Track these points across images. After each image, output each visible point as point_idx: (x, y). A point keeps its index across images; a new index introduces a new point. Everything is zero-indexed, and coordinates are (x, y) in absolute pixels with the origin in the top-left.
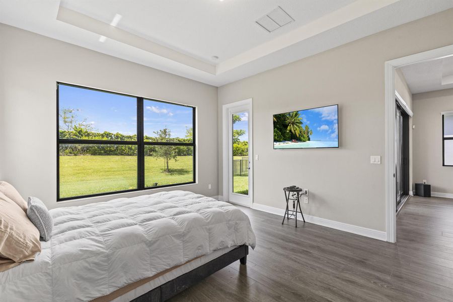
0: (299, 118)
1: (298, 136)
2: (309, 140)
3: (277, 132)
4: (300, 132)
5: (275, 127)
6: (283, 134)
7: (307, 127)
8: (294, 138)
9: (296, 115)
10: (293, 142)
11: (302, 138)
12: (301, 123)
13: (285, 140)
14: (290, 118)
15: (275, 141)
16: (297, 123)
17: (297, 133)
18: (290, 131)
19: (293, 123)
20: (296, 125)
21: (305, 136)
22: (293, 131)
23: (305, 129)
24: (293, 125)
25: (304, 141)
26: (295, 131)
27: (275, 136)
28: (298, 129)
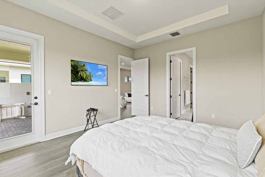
0: (86, 67)
1: (85, 78)
2: (91, 81)
3: (73, 76)
4: (86, 76)
5: (72, 73)
6: (76, 77)
7: (90, 73)
8: (82, 79)
9: (84, 65)
10: (82, 82)
11: (87, 80)
12: (86, 70)
13: (77, 81)
14: (80, 67)
15: (72, 81)
16: (84, 70)
17: (85, 76)
18: (80, 75)
19: (82, 71)
20: (84, 72)
21: (89, 78)
22: (82, 75)
23: (88, 74)
24: (82, 72)
25: (88, 82)
26: (83, 75)
27: (72, 78)
28: (85, 74)
